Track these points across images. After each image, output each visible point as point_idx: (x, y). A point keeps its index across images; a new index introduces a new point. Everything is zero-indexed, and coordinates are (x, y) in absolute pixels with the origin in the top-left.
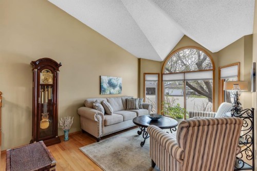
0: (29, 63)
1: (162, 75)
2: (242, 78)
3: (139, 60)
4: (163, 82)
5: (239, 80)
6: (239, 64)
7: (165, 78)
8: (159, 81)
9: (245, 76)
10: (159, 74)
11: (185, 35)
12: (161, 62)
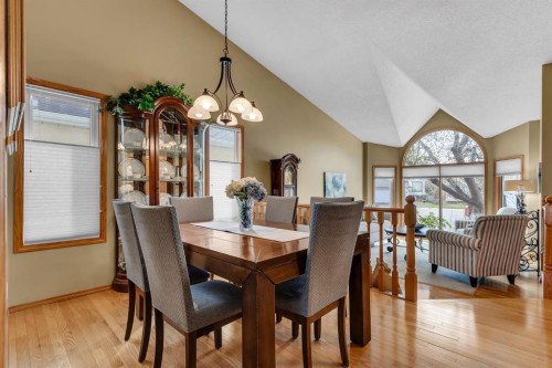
0: (268, 160)
1: (401, 168)
2: (527, 177)
3: (365, 145)
4: (403, 180)
5: (523, 179)
6: (522, 157)
7: (406, 172)
8: (396, 177)
9: (530, 173)
10: (396, 167)
11: (440, 111)
12: (399, 149)
